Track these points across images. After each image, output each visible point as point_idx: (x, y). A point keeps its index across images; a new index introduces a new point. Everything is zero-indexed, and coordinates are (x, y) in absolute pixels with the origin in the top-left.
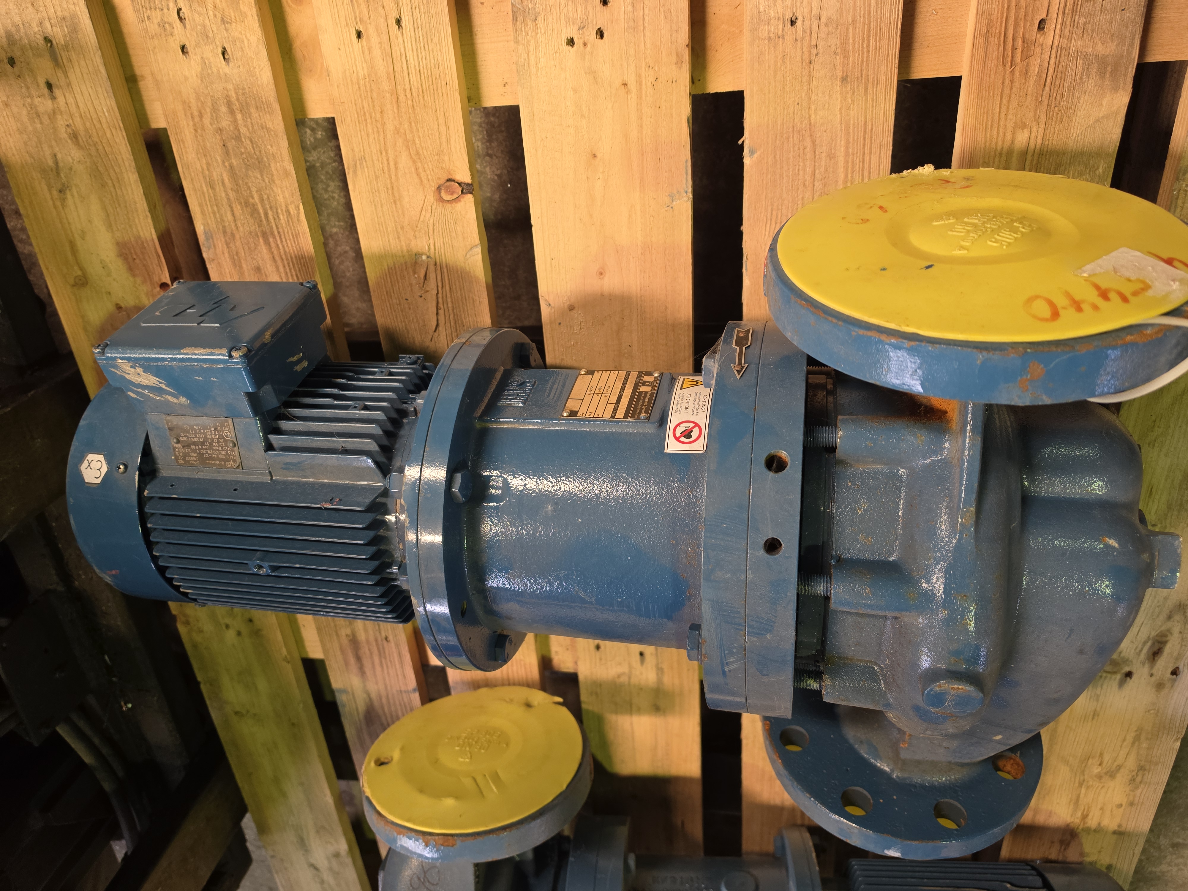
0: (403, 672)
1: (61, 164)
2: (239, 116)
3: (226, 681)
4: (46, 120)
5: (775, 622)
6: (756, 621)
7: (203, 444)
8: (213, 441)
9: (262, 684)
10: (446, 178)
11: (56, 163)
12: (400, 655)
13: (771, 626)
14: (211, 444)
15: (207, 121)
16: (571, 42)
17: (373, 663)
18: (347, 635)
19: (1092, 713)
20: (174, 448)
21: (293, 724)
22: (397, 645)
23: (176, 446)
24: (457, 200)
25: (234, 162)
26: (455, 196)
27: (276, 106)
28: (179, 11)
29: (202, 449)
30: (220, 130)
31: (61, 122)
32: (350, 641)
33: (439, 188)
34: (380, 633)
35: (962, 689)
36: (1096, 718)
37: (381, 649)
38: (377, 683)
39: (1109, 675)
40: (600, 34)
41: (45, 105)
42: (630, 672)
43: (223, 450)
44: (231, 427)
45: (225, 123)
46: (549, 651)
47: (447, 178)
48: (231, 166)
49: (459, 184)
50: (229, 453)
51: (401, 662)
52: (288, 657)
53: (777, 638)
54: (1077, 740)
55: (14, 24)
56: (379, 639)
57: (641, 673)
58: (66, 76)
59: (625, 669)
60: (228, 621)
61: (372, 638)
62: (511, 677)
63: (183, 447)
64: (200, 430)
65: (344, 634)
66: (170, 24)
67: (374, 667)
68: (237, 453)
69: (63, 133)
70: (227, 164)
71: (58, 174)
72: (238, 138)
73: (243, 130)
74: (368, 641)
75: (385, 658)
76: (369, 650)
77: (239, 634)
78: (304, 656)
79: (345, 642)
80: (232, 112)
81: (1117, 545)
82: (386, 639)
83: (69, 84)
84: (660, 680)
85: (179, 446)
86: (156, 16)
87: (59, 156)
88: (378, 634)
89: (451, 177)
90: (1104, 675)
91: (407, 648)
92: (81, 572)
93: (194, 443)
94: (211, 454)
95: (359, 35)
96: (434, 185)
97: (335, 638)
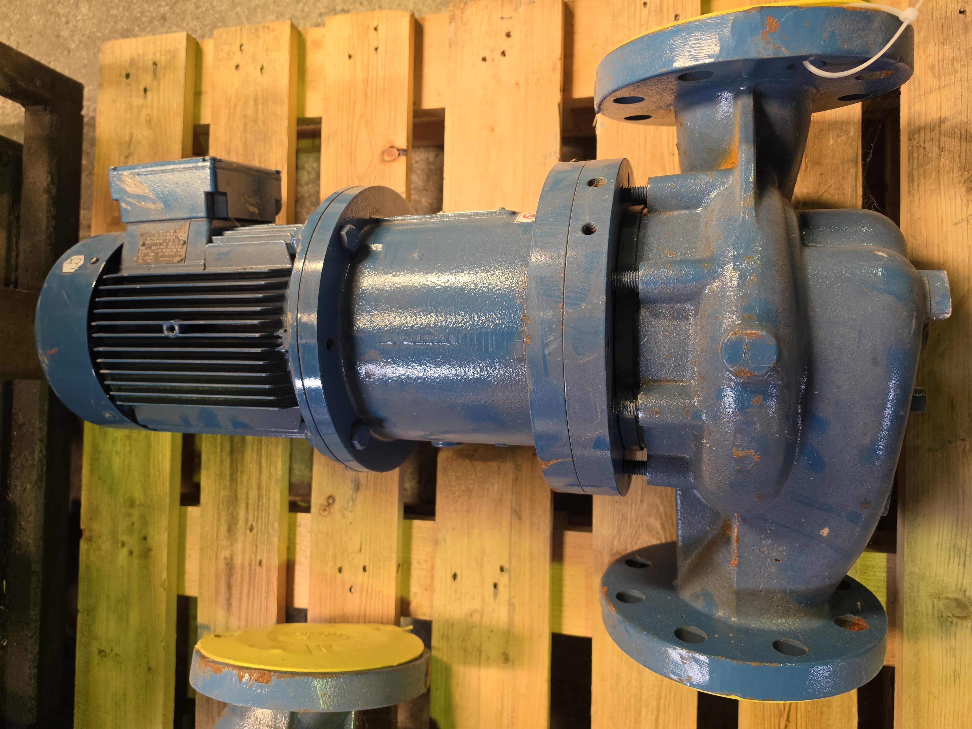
0: (267, 603)
1: (134, 139)
2: (260, 107)
3: (102, 611)
4: (135, 111)
5: (588, 290)
6: (573, 292)
7: (161, 244)
8: (169, 241)
9: (134, 617)
10: (388, 145)
11: (131, 139)
12: (268, 583)
13: (586, 295)
14: (167, 244)
15: (238, 110)
16: (484, 59)
17: (241, 593)
18: (226, 558)
19: (952, 674)
20: (139, 250)
21: (149, 669)
22: (268, 570)
23: (142, 248)
24: (394, 160)
25: (249, 137)
26: (393, 158)
27: (286, 100)
28: (241, 46)
29: (160, 248)
30: (245, 116)
31: (144, 112)
32: (227, 564)
33: (383, 153)
34: (256, 555)
35: (755, 333)
36: (958, 680)
37: (253, 576)
38: (239, 619)
39: (960, 621)
40: (503, 54)
41: (138, 101)
42: (483, 608)
43: (175, 248)
44: (187, 229)
45: (250, 111)
46: (408, 592)
47: (390, 146)
48: (246, 139)
49: (398, 150)
50: (179, 250)
51: (267, 592)
52: (166, 583)
53: (591, 306)
54: (943, 712)
55: (139, 56)
56: (253, 563)
57: (493, 611)
58: (158, 83)
59: (476, 605)
60: (125, 538)
61: (247, 563)
62: (368, 613)
63: (146, 248)
64: (163, 233)
65: (223, 557)
66: (234, 53)
67: (241, 599)
68: (184, 250)
69: (143, 119)
70: (243, 138)
71: (129, 146)
72: (256, 121)
73: (260, 116)
74: (242, 565)
75: (254, 587)
76: (241, 576)
77: (131, 553)
78: (180, 593)
79: (222, 565)
80: (256, 104)
81: (885, 255)
82: (260, 563)
83: (158, 89)
84: (511, 622)
85: (144, 248)
86: (226, 48)
87: (135, 134)
88: (253, 556)
89: (392, 145)
90: (955, 620)
91: (276, 574)
92: (18, 483)
93: (155, 245)
94: (164, 253)
95: (350, 57)
96: (380, 151)
97: (214, 560)
